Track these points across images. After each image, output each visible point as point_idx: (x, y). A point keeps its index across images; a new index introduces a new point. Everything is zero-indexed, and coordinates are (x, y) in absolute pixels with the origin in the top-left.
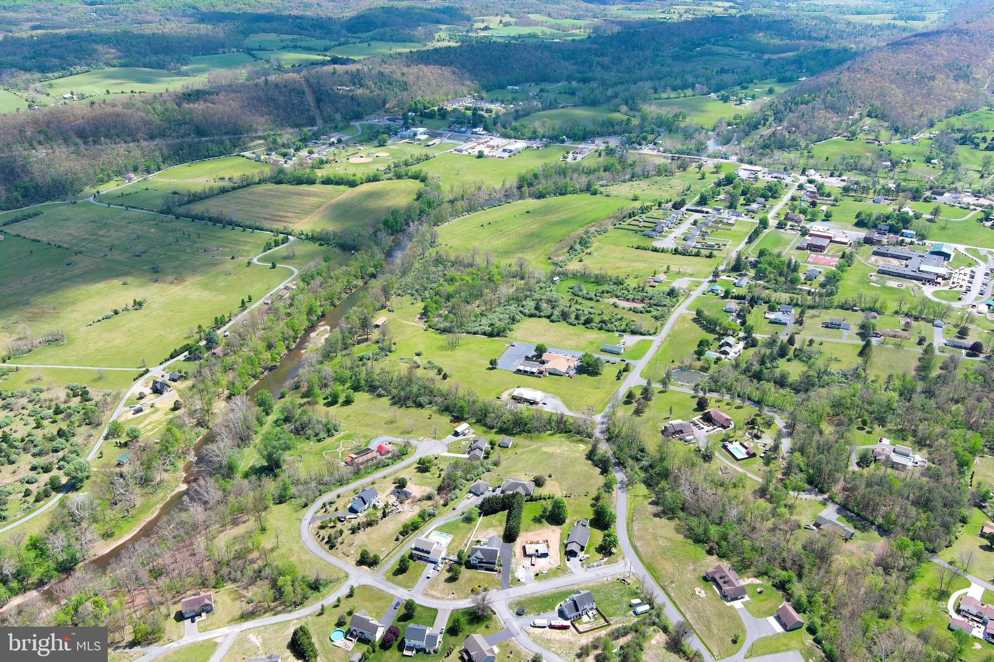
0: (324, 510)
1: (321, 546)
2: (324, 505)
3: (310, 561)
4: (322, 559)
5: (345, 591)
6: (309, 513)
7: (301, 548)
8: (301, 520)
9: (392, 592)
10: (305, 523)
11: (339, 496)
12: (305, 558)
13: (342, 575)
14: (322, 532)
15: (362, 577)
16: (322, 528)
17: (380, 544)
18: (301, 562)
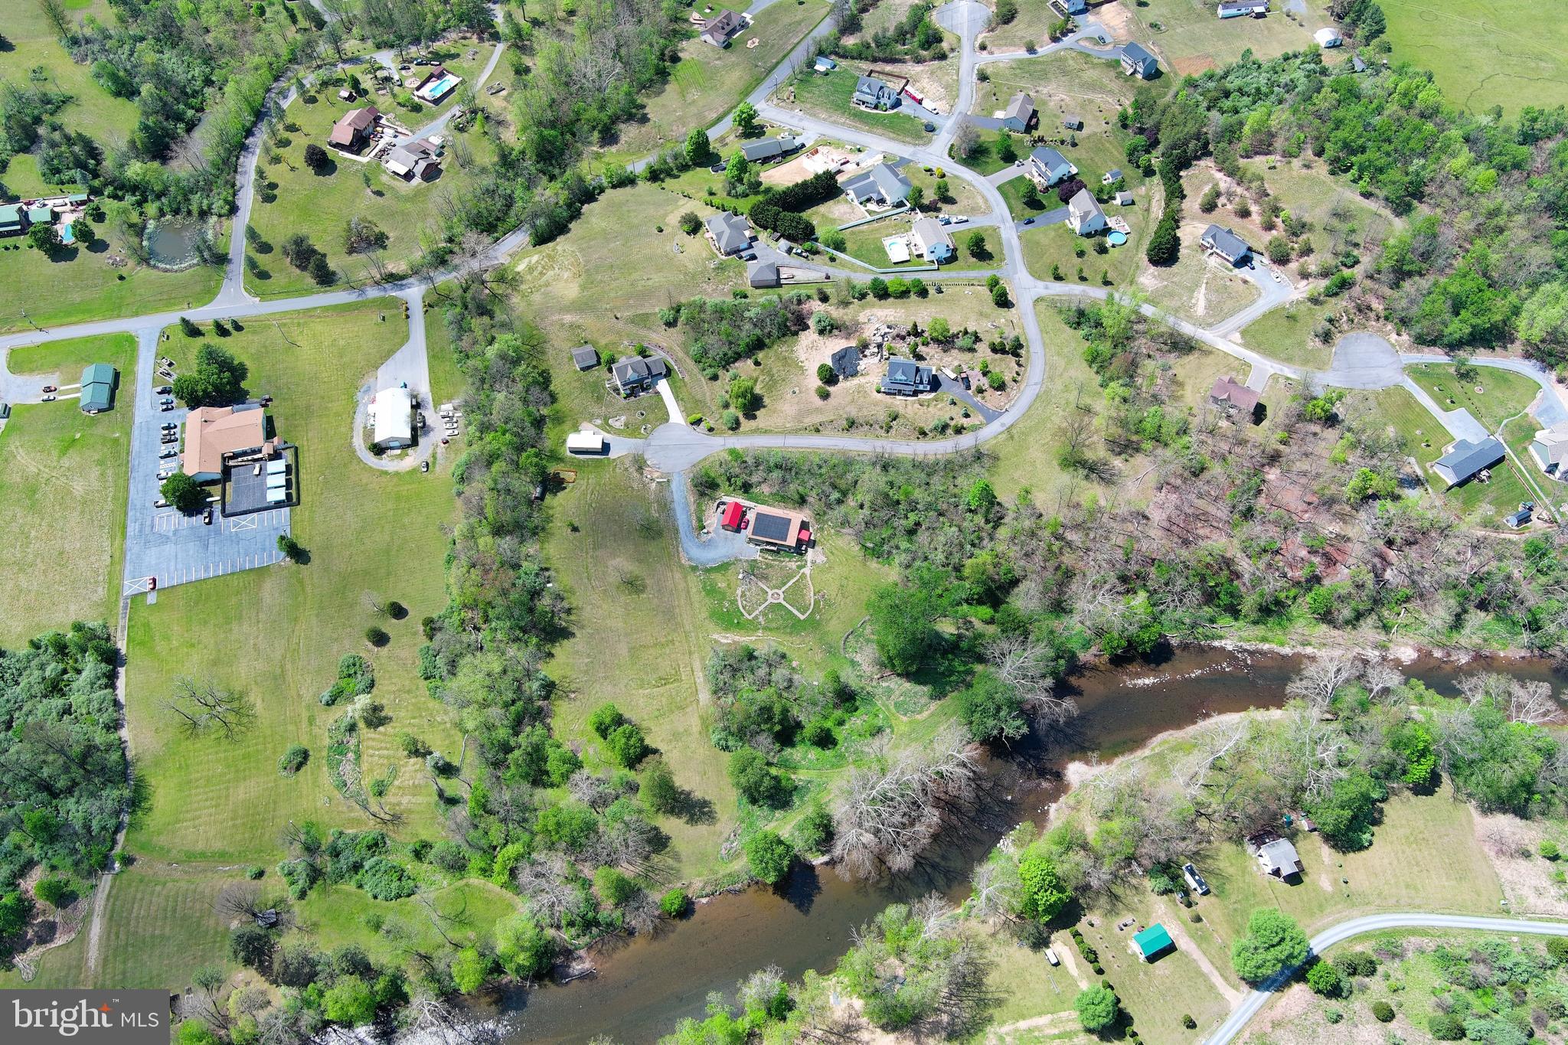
0: (965, 422)
1: (1027, 359)
2: (959, 431)
3: (1059, 354)
4: (1044, 343)
5: (1057, 288)
6: (989, 434)
7: (1051, 379)
8: (1009, 430)
9: (1015, 242)
10: (1007, 419)
11: (924, 434)
12: (1061, 363)
13: (1042, 306)
14: (1007, 378)
15: (1025, 286)
16: (1001, 387)
17: (964, 303)
18: (1069, 362)
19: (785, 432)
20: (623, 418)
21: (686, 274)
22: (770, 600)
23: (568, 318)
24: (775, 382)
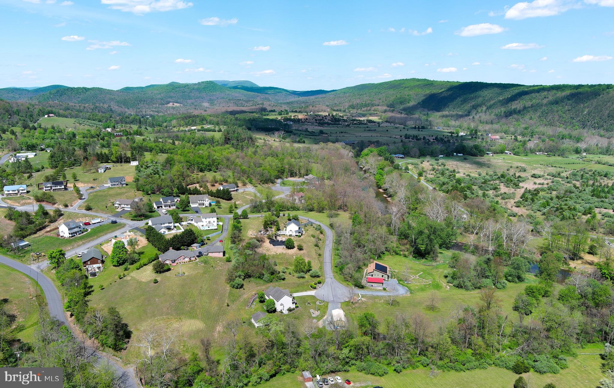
6: (321, 224)
8: (318, 221)
19: (322, 263)
20: (312, 311)
21: (204, 273)
22: (418, 277)
23: (219, 328)
24: (289, 262)
